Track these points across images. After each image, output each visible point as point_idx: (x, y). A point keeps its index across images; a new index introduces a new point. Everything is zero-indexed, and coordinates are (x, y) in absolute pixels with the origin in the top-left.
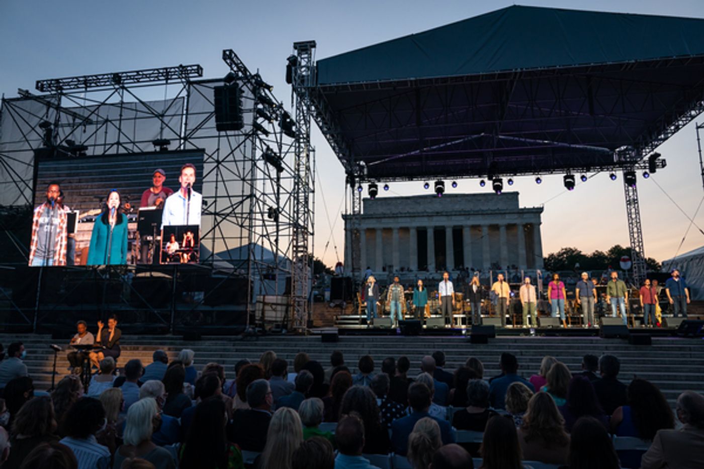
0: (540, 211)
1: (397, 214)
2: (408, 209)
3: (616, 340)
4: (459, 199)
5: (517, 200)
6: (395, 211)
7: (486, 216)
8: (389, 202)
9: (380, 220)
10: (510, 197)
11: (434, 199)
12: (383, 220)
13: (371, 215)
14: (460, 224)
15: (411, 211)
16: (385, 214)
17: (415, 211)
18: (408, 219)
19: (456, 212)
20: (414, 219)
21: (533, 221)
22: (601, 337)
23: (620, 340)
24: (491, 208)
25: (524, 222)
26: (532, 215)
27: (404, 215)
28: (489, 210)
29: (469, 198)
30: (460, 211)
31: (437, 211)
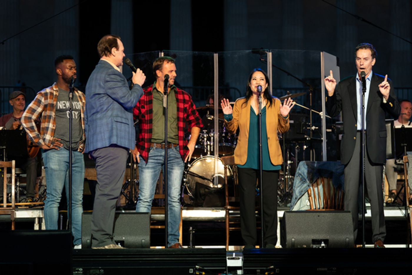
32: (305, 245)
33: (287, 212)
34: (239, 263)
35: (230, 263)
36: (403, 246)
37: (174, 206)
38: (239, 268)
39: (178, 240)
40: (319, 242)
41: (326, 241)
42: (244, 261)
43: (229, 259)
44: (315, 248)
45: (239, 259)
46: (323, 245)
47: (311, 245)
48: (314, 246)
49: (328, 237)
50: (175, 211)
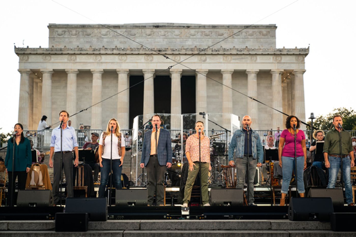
0: (305, 53)
1: (100, 50)
2: (117, 43)
3: (312, 224)
4: (192, 31)
5: (274, 36)
6: (97, 44)
7: (229, 57)
8: (89, 31)
9: (73, 57)
10: (264, 31)
11: (155, 30)
12: (79, 58)
13: (61, 50)
14: (192, 67)
15: (122, 46)
16: (81, 50)
17: (127, 46)
18: (117, 58)
19: (186, 50)
20: (124, 57)
21: (293, 67)
22: (291, 220)
23: (316, 223)
24: (237, 47)
25: (282, 68)
26: (293, 58)
27: (109, 52)
28: (234, 48)
29: (207, 31)
30: (192, 50)
31: (159, 47)
32: (220, 204)
33: (213, 189)
34: (187, 213)
35: (183, 213)
36: (269, 205)
37: (348, 186)
38: (187, 215)
39: (352, 201)
40: (226, 203)
41: (230, 203)
42: (190, 212)
43: (183, 211)
44: (225, 206)
45: (187, 211)
46: (229, 204)
47: (223, 204)
48: (225, 205)
49: (231, 201)
50: (349, 188)
